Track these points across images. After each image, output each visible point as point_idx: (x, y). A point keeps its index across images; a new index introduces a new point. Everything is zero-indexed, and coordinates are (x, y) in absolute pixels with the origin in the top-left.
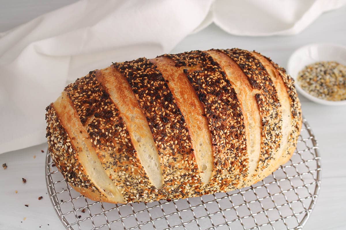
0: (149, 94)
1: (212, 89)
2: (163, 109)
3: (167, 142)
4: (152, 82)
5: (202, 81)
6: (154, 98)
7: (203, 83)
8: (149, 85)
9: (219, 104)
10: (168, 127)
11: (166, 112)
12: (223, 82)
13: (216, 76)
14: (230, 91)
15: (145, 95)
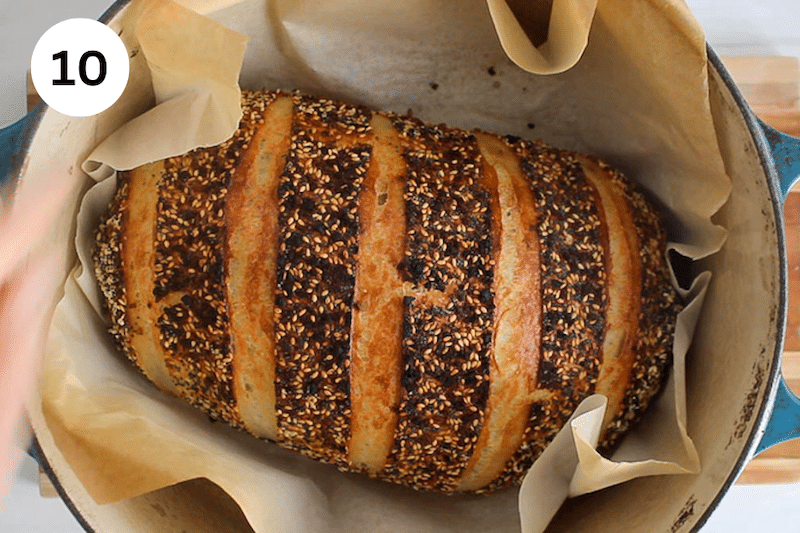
0: (304, 320)
1: (443, 365)
2: (317, 366)
3: (301, 417)
4: (325, 293)
5: (430, 339)
6: (310, 334)
7: (429, 346)
8: (315, 299)
9: (440, 402)
10: (312, 400)
11: (320, 373)
12: (474, 360)
13: (469, 337)
14: (478, 385)
15: (295, 319)
